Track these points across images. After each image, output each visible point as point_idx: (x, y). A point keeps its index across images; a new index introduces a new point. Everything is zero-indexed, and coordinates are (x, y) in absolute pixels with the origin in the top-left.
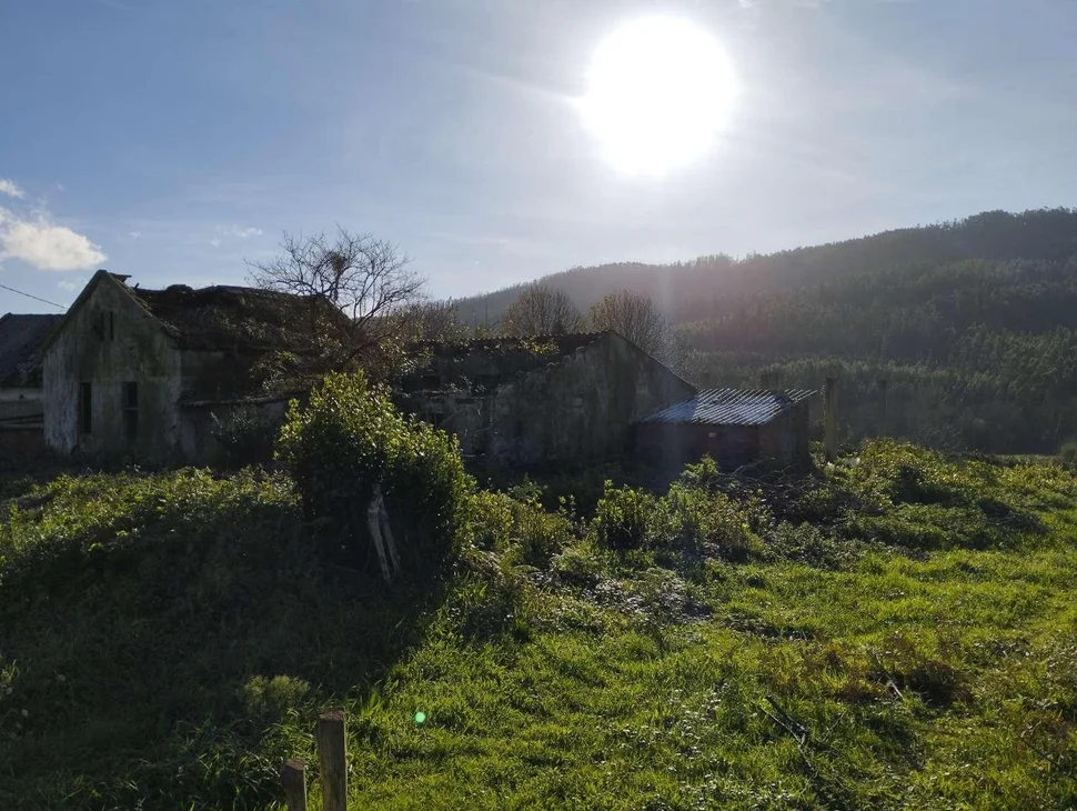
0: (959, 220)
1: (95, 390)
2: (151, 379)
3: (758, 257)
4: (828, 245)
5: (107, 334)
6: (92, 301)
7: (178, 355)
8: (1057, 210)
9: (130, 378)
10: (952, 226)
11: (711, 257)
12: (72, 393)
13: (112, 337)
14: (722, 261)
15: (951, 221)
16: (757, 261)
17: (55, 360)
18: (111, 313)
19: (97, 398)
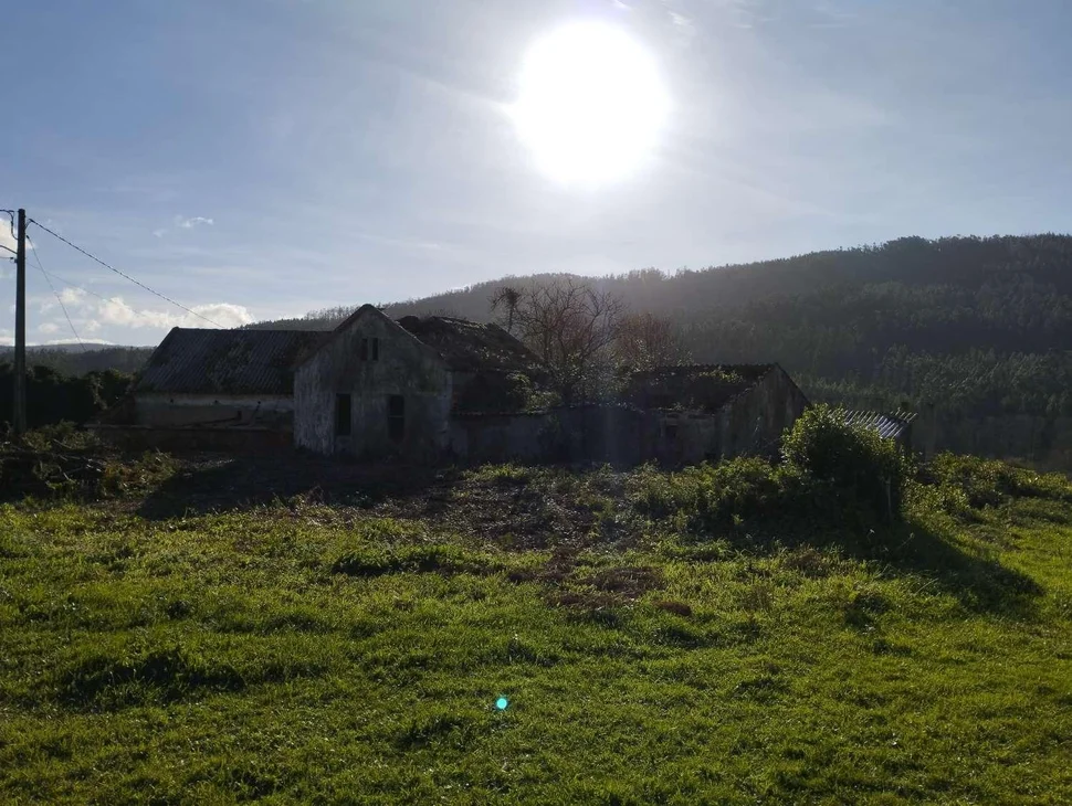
0: (878, 245)
1: (356, 400)
2: (418, 393)
3: (688, 273)
4: (756, 264)
5: (370, 357)
6: (354, 328)
7: (449, 375)
8: (969, 239)
9: (397, 391)
10: (872, 249)
11: (644, 271)
12: (328, 401)
13: (375, 357)
14: (653, 276)
15: (870, 245)
16: (687, 277)
17: (308, 373)
18: (376, 340)
19: (359, 407)
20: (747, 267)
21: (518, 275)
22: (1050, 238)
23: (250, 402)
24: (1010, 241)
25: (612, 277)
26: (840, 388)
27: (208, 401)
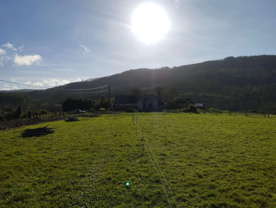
2: (153, 103)
6: (145, 96)
8: (245, 57)
10: (221, 60)
11: (165, 67)
12: (142, 104)
13: (148, 99)
16: (175, 68)
17: (140, 101)
19: (146, 105)
20: (190, 65)
21: (134, 69)
22: (264, 56)
23: (128, 104)
24: (255, 57)
25: (157, 69)
26: (212, 95)
27: (123, 104)
